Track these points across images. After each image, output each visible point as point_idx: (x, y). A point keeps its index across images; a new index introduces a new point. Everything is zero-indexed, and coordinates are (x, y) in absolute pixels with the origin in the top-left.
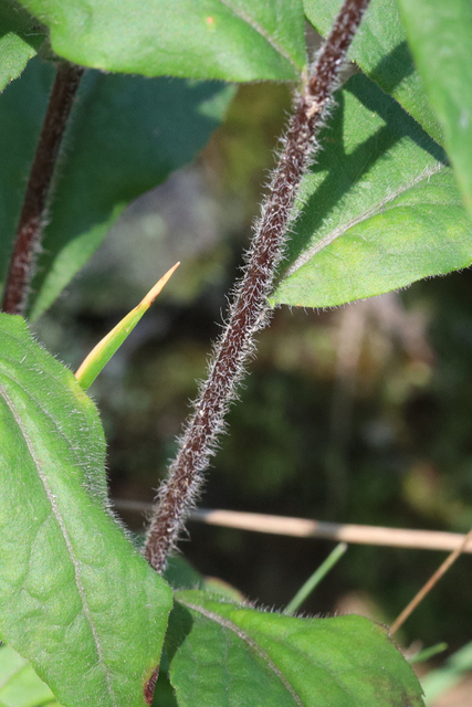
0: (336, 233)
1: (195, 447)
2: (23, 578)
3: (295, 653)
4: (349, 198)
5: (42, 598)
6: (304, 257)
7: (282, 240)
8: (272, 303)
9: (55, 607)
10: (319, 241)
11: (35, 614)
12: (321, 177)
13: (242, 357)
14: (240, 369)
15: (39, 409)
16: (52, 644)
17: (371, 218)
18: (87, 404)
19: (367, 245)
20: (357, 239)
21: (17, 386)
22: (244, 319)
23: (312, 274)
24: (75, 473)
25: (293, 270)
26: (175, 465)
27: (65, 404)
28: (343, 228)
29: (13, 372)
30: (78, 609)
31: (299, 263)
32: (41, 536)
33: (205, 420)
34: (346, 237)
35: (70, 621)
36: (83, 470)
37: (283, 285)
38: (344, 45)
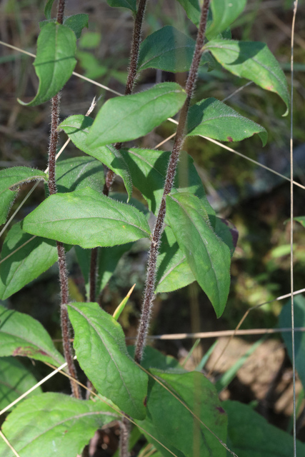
0: (170, 270)
1: (142, 331)
2: (105, 378)
3: (179, 384)
4: (173, 260)
5: (112, 383)
6: (163, 278)
7: (154, 277)
8: (155, 293)
9: (116, 385)
10: (166, 273)
11: (110, 387)
12: (164, 255)
13: (150, 307)
14: (150, 311)
15: (104, 330)
16: (116, 395)
17: (180, 264)
18: (118, 325)
19: (179, 273)
20: (177, 271)
21: (97, 324)
22: (149, 298)
23: (165, 283)
24: (116, 347)
25: (160, 282)
26: (138, 336)
27: (111, 327)
28: (172, 268)
29: (96, 320)
30: (122, 384)
31: (161, 280)
32: (109, 366)
33: (144, 325)
34: (173, 271)
35: (120, 388)
36: (119, 345)
37: (158, 287)
38: (160, 228)
